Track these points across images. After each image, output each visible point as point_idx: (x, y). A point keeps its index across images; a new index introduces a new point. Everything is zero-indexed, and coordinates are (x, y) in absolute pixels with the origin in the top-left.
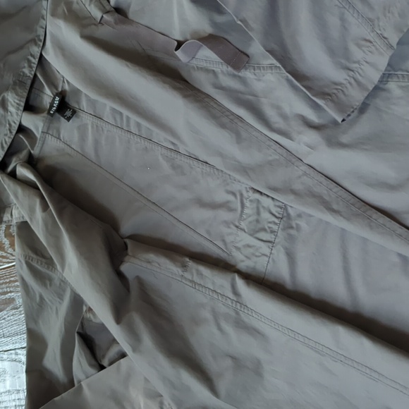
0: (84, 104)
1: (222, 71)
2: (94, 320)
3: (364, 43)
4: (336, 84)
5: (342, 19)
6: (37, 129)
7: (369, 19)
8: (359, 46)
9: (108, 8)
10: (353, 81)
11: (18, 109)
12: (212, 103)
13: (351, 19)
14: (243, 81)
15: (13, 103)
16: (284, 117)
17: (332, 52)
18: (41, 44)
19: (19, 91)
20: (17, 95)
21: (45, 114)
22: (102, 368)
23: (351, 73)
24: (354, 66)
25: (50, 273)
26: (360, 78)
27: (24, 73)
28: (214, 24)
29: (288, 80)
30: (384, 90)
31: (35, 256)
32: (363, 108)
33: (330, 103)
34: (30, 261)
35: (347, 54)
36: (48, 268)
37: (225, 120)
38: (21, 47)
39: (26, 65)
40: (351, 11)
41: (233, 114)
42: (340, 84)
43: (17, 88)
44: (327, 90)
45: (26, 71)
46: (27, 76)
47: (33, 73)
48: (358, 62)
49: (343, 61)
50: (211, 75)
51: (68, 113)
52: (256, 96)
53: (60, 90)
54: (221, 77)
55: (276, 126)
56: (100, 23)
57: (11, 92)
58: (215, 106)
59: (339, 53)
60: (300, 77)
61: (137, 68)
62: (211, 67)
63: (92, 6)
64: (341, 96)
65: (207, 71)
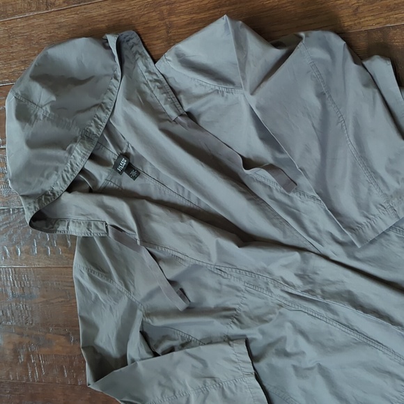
0: (148, 169)
1: (276, 189)
2: (151, 323)
3: (380, 206)
4: (357, 223)
5: (369, 190)
6: (101, 176)
7: (386, 194)
8: (377, 208)
9: (181, 112)
10: (369, 225)
11: (83, 157)
12: (267, 208)
13: (375, 191)
14: (291, 199)
15: (80, 152)
16: (319, 230)
17: (359, 206)
18: (110, 113)
19: (87, 145)
20: (85, 148)
21: (111, 168)
22: (156, 355)
23: (369, 220)
24: (371, 217)
25: (109, 283)
26: (374, 225)
27: (90, 130)
28: (275, 159)
29: (325, 211)
30: (387, 235)
31: (96, 271)
32: (372, 242)
33: (354, 235)
34: (92, 274)
35: (368, 209)
36: (107, 280)
37: (275, 221)
38: (89, 109)
39: (93, 124)
40: (376, 186)
41: (282, 218)
42: (361, 224)
43: (85, 142)
44: (352, 226)
45: (94, 130)
46: (94, 134)
47: (100, 133)
48: (374, 216)
49: (365, 212)
50: (267, 189)
51: (134, 173)
52: (299, 211)
53: (124, 151)
54: (275, 192)
55: (312, 234)
56: (174, 121)
57: (80, 145)
58: (269, 210)
59: (364, 208)
60: (335, 213)
61: (210, 169)
62: (268, 183)
63: (168, 106)
64: (361, 231)
65: (265, 185)
